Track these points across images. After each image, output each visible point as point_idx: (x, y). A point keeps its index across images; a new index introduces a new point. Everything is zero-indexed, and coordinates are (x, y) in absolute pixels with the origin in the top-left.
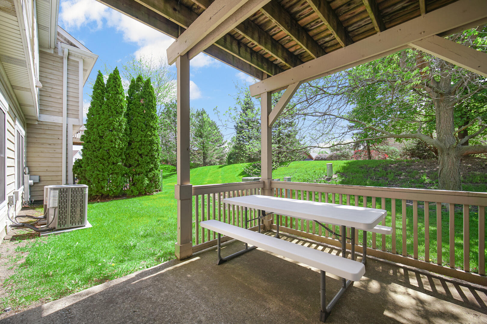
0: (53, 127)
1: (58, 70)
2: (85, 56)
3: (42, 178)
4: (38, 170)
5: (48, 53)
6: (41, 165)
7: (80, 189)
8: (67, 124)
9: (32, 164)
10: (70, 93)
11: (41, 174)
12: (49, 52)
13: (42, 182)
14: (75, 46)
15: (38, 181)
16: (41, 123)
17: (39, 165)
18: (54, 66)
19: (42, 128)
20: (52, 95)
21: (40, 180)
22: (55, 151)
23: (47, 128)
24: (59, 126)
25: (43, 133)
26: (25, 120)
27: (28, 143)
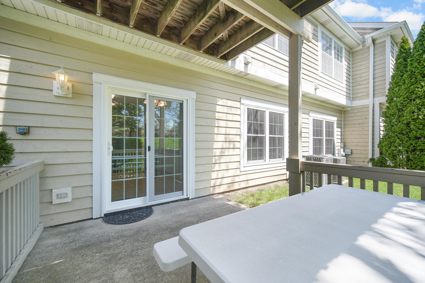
0: (362, 109)
1: (365, 59)
2: (390, 32)
3: (354, 152)
4: (350, 145)
5: (357, 50)
6: (353, 141)
7: (318, 159)
8: (373, 104)
9: (347, 140)
10: (377, 74)
11: (352, 148)
12: (359, 49)
13: (354, 154)
14: (380, 29)
15: (350, 153)
16: (353, 108)
17: (352, 141)
18: (362, 58)
19: (354, 112)
20: (361, 83)
21: (352, 153)
22: (363, 129)
23: (357, 111)
24: (367, 107)
25: (354, 115)
26: (340, 109)
27: (344, 125)
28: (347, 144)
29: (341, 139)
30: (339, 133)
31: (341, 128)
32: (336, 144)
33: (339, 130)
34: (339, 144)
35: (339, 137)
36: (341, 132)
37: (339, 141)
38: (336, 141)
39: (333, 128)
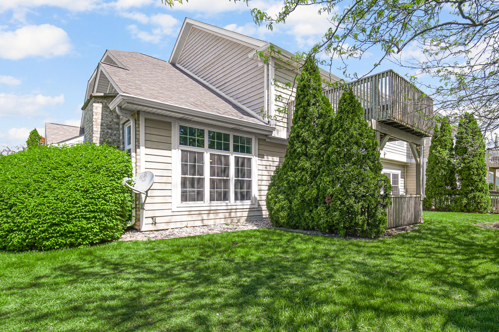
9: (408, 187)
26: (404, 164)
27: (406, 176)
28: (408, 190)
29: (404, 186)
30: (403, 182)
31: (404, 178)
32: (400, 190)
33: (403, 180)
34: (403, 190)
35: (403, 185)
36: (404, 181)
37: (403, 187)
38: (400, 187)
39: (398, 178)
